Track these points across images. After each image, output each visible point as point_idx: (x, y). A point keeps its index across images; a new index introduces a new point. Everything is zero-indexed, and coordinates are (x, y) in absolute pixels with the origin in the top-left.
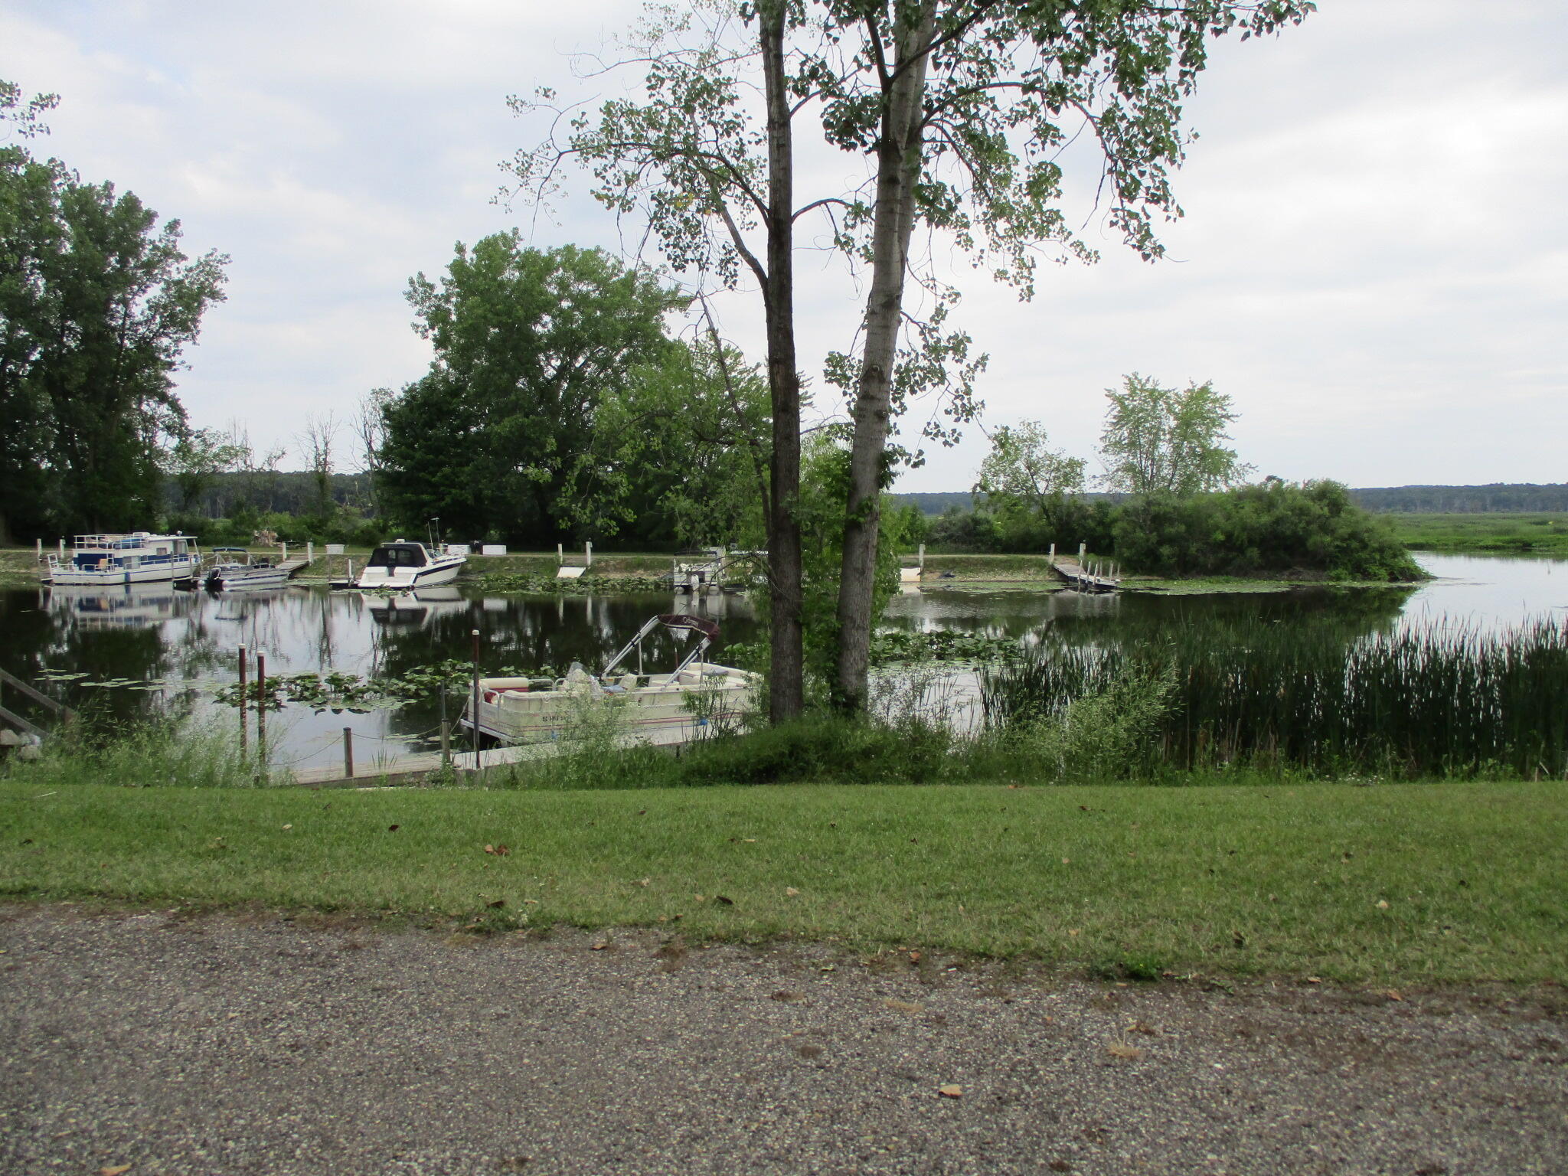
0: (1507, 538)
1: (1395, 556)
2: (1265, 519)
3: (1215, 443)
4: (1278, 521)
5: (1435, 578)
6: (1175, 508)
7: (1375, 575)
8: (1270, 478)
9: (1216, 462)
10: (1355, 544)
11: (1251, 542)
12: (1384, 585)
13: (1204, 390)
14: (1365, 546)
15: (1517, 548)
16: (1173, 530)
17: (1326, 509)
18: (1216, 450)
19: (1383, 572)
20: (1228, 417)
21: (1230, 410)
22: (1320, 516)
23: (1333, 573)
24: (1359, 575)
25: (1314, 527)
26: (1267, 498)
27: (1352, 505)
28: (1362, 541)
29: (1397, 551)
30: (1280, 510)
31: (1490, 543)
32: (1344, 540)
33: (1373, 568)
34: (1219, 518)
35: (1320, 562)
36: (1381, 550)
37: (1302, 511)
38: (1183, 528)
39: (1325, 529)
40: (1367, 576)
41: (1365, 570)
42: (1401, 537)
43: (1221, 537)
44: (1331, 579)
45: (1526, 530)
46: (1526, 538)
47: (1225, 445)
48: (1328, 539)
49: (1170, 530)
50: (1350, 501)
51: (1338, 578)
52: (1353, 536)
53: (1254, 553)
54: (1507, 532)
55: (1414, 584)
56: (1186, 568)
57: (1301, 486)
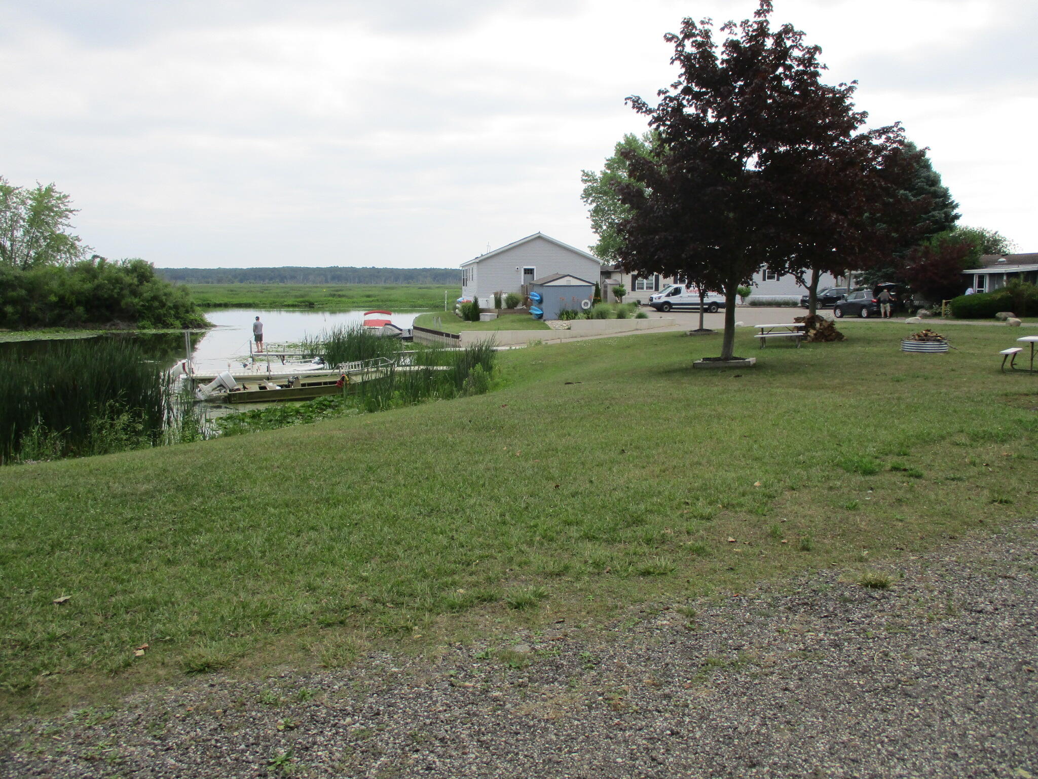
0: (301, 299)
1: (187, 312)
2: (88, 286)
3: (60, 230)
4: (99, 287)
5: (214, 326)
6: (16, 277)
7: (172, 325)
8: (95, 257)
9: (59, 243)
10: (156, 304)
11: (79, 303)
12: (177, 331)
13: (49, 190)
14: (163, 305)
15: (306, 306)
16: (14, 294)
17: (136, 279)
18: (62, 234)
19: (178, 323)
20: (71, 211)
21: (71, 206)
22: (131, 285)
23: (140, 324)
24: (160, 325)
25: (126, 292)
26: (88, 271)
27: (156, 277)
28: (161, 302)
29: (189, 309)
30: (100, 280)
31: (290, 303)
32: (148, 301)
33: (171, 320)
34: (55, 284)
35: (132, 316)
36: (176, 307)
37: (118, 281)
38: (23, 292)
39: (134, 293)
40: (166, 326)
41: (164, 321)
42: (191, 299)
43: (53, 298)
44: (139, 328)
45: (313, 296)
46: (311, 300)
47: (68, 232)
48: (136, 300)
49: (12, 294)
50: (155, 275)
51: (144, 328)
52: (155, 298)
53: (80, 310)
54: (302, 296)
55: (203, 331)
56: (28, 321)
57: (120, 263)
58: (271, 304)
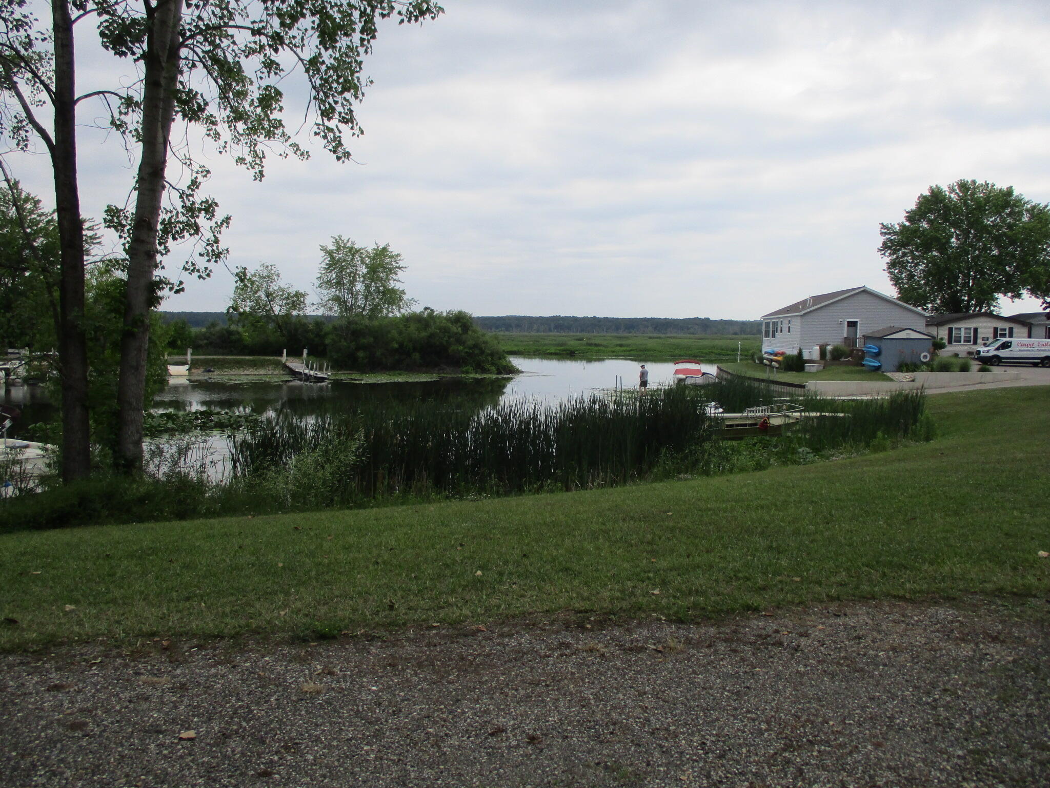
0: (562, 348)
1: (500, 359)
2: (424, 334)
3: (392, 284)
4: (432, 336)
5: (522, 372)
6: (367, 326)
7: (489, 370)
8: (426, 309)
9: (393, 297)
10: (477, 351)
11: (415, 349)
12: (494, 376)
13: (385, 249)
14: (482, 352)
15: (567, 354)
16: (365, 341)
17: (460, 329)
18: (392, 289)
19: (493, 368)
20: (400, 268)
21: (401, 264)
22: (456, 334)
23: (465, 369)
24: (479, 370)
25: (452, 340)
26: (426, 320)
27: (475, 327)
28: (481, 349)
29: (502, 355)
30: (433, 330)
31: (553, 351)
32: (470, 348)
33: (488, 366)
34: (394, 333)
35: (457, 362)
36: (492, 355)
37: (445, 330)
38: (372, 340)
39: (459, 341)
40: (484, 371)
41: (483, 367)
42: (503, 347)
43: (396, 346)
44: (463, 372)
45: (572, 344)
46: (572, 349)
47: (398, 286)
48: (461, 348)
49: (363, 341)
50: (474, 325)
51: (467, 372)
52: (476, 346)
53: (416, 356)
54: (561, 345)
55: (510, 376)
56: (374, 366)
57: (445, 314)
58: (534, 352)
